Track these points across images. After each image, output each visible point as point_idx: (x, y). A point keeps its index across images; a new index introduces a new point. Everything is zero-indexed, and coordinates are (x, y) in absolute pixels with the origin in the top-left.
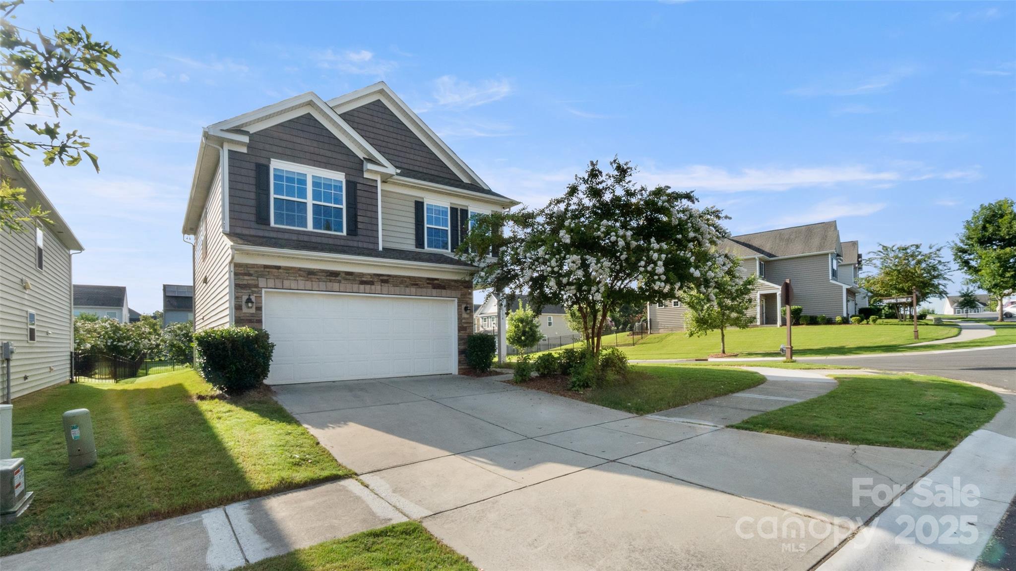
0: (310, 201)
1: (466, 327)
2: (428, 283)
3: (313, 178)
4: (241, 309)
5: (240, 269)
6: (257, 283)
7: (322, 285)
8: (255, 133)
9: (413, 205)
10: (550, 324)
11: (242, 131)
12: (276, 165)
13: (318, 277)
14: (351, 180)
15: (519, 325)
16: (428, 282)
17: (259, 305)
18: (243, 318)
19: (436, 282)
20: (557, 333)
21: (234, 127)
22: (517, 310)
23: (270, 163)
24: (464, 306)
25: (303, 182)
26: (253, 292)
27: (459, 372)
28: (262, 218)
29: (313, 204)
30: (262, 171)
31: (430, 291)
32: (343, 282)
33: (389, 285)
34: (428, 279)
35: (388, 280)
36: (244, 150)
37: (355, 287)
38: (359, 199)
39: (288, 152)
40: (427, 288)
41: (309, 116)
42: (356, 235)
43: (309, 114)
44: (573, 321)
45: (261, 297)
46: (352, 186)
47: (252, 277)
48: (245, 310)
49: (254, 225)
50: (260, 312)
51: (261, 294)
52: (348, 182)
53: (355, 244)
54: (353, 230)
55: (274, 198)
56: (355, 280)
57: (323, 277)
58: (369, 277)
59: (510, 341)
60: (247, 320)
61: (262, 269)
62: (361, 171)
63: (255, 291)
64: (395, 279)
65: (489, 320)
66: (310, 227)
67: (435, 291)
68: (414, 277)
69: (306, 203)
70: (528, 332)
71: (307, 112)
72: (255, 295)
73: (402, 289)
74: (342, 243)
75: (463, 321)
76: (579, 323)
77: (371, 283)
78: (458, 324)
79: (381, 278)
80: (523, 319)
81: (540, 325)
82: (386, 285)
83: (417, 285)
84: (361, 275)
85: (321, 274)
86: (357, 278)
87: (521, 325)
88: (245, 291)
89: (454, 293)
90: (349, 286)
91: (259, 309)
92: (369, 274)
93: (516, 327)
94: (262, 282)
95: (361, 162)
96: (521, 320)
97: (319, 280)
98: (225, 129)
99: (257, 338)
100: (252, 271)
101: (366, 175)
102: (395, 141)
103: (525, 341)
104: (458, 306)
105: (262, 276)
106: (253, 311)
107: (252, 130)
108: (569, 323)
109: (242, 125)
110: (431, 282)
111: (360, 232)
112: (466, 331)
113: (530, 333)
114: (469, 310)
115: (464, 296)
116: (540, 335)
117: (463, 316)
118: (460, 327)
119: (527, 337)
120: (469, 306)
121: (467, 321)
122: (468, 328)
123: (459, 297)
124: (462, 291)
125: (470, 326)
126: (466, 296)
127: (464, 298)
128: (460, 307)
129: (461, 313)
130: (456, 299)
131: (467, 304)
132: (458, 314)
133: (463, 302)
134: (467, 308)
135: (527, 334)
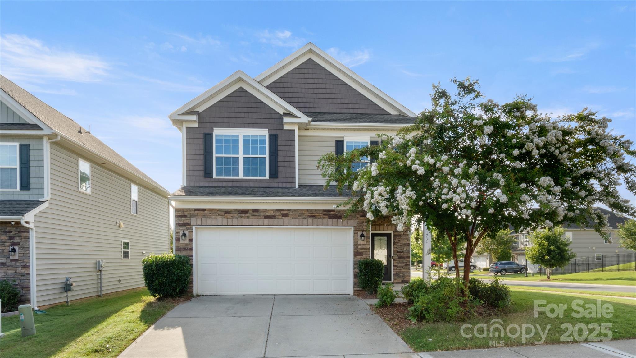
0: (241, 156)
1: (362, 252)
2: (324, 215)
3: (243, 137)
4: (180, 241)
5: (179, 213)
6: (189, 222)
7: (235, 221)
8: (203, 111)
9: (334, 144)
11: (195, 111)
12: (218, 132)
13: (232, 215)
14: (273, 133)
15: (544, 243)
16: (324, 213)
17: (191, 238)
18: (181, 247)
19: (332, 213)
20: (617, 251)
21: (186, 111)
23: (213, 132)
24: (360, 233)
25: (236, 141)
26: (188, 229)
27: (354, 293)
28: (208, 173)
29: (243, 157)
30: (208, 138)
31: (326, 221)
32: (251, 217)
33: (289, 218)
34: (325, 211)
35: (288, 213)
36: (196, 125)
37: (261, 221)
38: (279, 148)
39: (226, 120)
40: (323, 218)
41: (241, 90)
42: (277, 178)
43: (241, 88)
44: (627, 237)
45: (193, 231)
46: (273, 138)
47: (186, 218)
48: (182, 242)
49: (202, 179)
50: (192, 243)
51: (193, 229)
52: (270, 136)
53: (276, 185)
54: (274, 174)
55: (216, 157)
56: (260, 216)
57: (236, 215)
58: (272, 212)
60: (183, 248)
61: (193, 212)
62: (282, 124)
63: (188, 228)
64: (294, 212)
66: (241, 176)
67: (330, 221)
68: (311, 210)
69: (238, 157)
71: (239, 87)
72: (188, 230)
73: (301, 220)
74: (265, 185)
75: (359, 247)
77: (273, 217)
78: (354, 250)
79: (282, 212)
80: (550, 237)
82: (287, 218)
83: (314, 216)
84: (266, 211)
85: (234, 212)
86: (262, 214)
87: (546, 243)
88: (182, 228)
89: (350, 222)
90: (255, 221)
91: (191, 240)
92: (272, 210)
93: (540, 245)
94: (193, 221)
95: (281, 117)
96: (548, 238)
97: (233, 217)
98: (181, 113)
99: (174, 262)
100: (186, 214)
101: (286, 127)
102: (324, 91)
103: (550, 261)
104: (354, 234)
105: (193, 216)
106: (187, 242)
107: (201, 109)
108: (622, 240)
109: (193, 108)
110: (328, 213)
111: (280, 175)
112: (362, 256)
113: (556, 252)
114: (364, 237)
115: (361, 224)
116: (571, 254)
117: (359, 243)
118: (356, 252)
119: (554, 256)
120: (364, 233)
121: (363, 247)
122: (364, 253)
123: (355, 225)
124: (358, 220)
125: (366, 252)
126: (362, 224)
127: (361, 226)
128: (356, 235)
129: (356, 240)
130: (353, 227)
131: (362, 232)
132: (354, 241)
133: (360, 229)
134: (362, 236)
135: (552, 253)
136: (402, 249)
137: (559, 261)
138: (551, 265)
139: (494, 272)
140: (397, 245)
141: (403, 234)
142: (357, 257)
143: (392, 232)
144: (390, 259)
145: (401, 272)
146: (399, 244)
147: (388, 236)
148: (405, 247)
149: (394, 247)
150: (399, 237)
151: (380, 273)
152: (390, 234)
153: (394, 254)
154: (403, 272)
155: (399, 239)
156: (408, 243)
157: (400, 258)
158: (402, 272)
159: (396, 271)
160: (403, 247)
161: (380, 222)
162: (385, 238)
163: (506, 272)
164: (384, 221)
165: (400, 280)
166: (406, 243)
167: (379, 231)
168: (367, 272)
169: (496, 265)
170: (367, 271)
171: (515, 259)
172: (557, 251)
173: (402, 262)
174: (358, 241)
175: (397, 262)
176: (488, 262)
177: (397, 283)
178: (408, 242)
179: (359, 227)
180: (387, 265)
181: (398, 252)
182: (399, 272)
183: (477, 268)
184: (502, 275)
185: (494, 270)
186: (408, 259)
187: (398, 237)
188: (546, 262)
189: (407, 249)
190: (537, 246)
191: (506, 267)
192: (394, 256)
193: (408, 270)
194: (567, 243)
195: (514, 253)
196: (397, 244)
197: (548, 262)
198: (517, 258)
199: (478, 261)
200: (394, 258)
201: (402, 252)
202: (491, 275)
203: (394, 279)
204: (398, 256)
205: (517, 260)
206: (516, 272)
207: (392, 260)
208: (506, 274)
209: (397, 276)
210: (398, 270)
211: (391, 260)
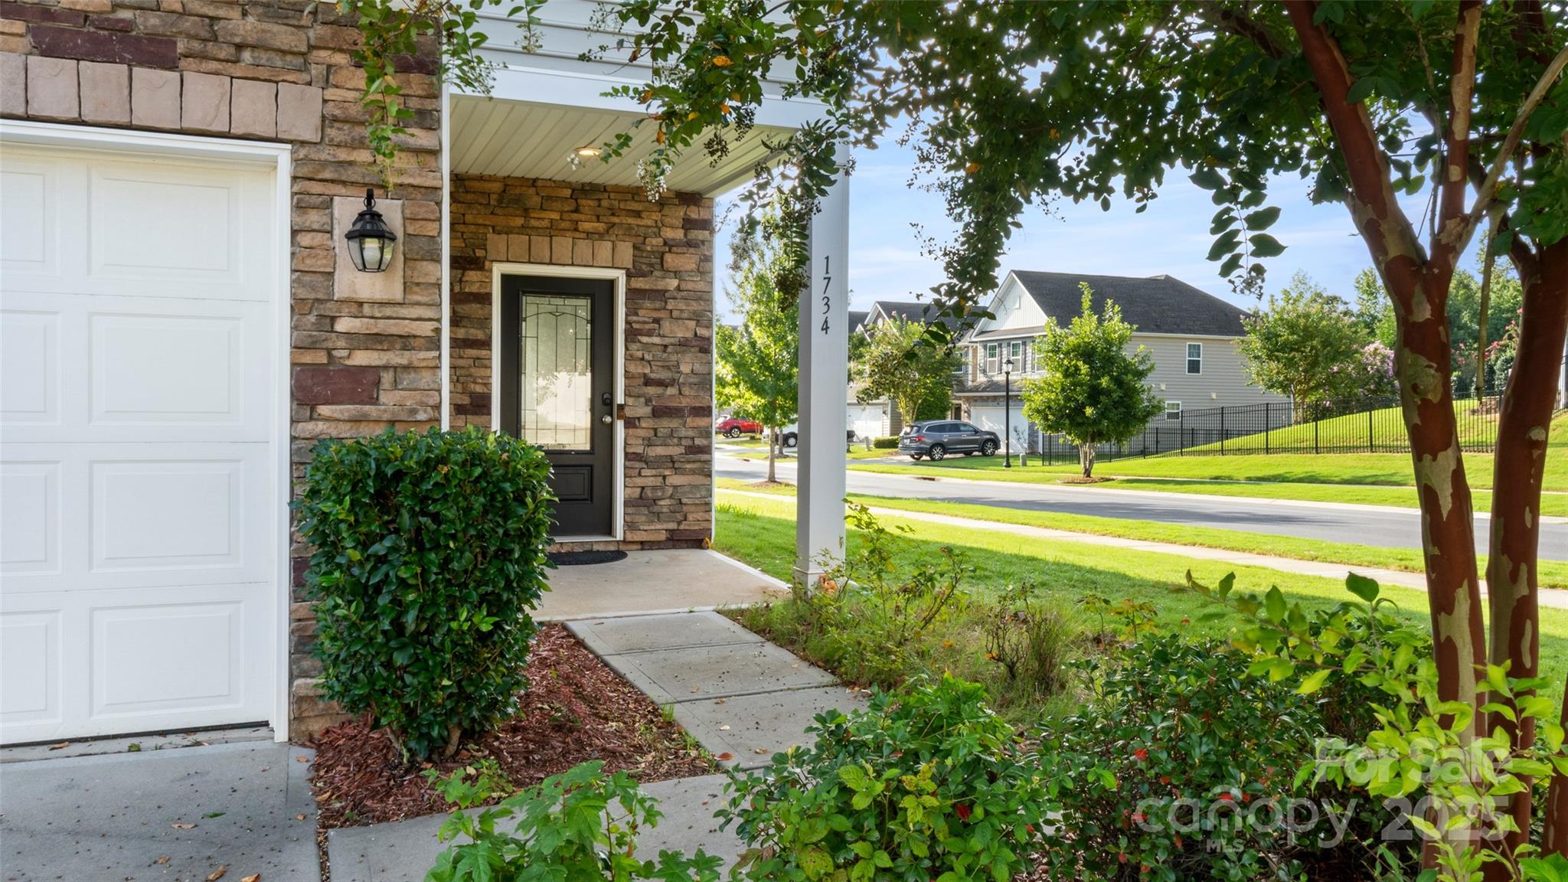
1: (372, 372)
10: (1194, 367)
15: (1077, 368)
20: (1214, 396)
22: (1076, 320)
24: (347, 209)
27: (296, 718)
44: (1270, 357)
59: (1046, 419)
65: (1029, 350)
70: (1107, 392)
75: (343, 325)
76: (1290, 364)
78: (296, 347)
80: (1094, 349)
81: (1152, 368)
87: (1084, 368)
89: (253, 103)
93: (1066, 374)
96: (1087, 353)
103: (1095, 422)
104: (300, 205)
108: (1254, 366)
112: (375, 401)
113: (1115, 395)
114: (384, 236)
115: (359, 131)
116: (1149, 401)
117: (341, 290)
118: (315, 368)
119: (1106, 409)
120: (391, 210)
121: (382, 326)
122: (387, 378)
123: (309, 131)
124: (331, 93)
125: (408, 368)
126: (367, 132)
127: (360, 144)
128: (314, 218)
129: (321, 264)
130: (283, 154)
131: (370, 197)
132: (298, 272)
133: (350, 174)
134: (370, 226)
135: (1103, 398)
136: (668, 368)
137: (1119, 424)
138: (1098, 436)
139: (913, 452)
140: (647, 347)
141: (678, 289)
142: (324, 410)
143: (620, 276)
144: (608, 419)
145: (662, 488)
146: (656, 340)
147: (600, 294)
148: (688, 357)
149: (629, 358)
150: (658, 305)
151: (512, 569)
152: (611, 284)
153: (627, 394)
154: (675, 487)
155: (656, 315)
156: (703, 338)
157: (658, 413)
158: (670, 491)
159: (640, 481)
160: (674, 358)
161: (555, 216)
162: (582, 307)
163: (945, 452)
164: (576, 211)
165: (658, 530)
166: (690, 335)
167: (551, 263)
168: (381, 560)
169: (918, 431)
170: (379, 548)
171: (964, 415)
172: (1115, 391)
173: (671, 436)
174: (331, 274)
175: (641, 433)
176: (887, 421)
177: (644, 545)
178: (701, 332)
179: (343, 155)
180: (591, 452)
181: (648, 382)
182: (654, 488)
183: (855, 439)
184: (933, 459)
185: (914, 445)
186: (701, 422)
187: (648, 304)
188: (1083, 424)
189: (698, 367)
190: (1059, 375)
191: (946, 437)
192: (630, 401)
193: (699, 480)
194: (1141, 368)
195: (959, 398)
196: (645, 339)
197: (1089, 424)
198: (968, 412)
199: (858, 419)
200: (628, 412)
201: (672, 383)
202: (901, 462)
203: (630, 526)
204: (648, 402)
205: (969, 416)
206: (968, 453)
207: (620, 425)
208: (947, 456)
209: (645, 510)
210: (649, 478)
211: (611, 426)
